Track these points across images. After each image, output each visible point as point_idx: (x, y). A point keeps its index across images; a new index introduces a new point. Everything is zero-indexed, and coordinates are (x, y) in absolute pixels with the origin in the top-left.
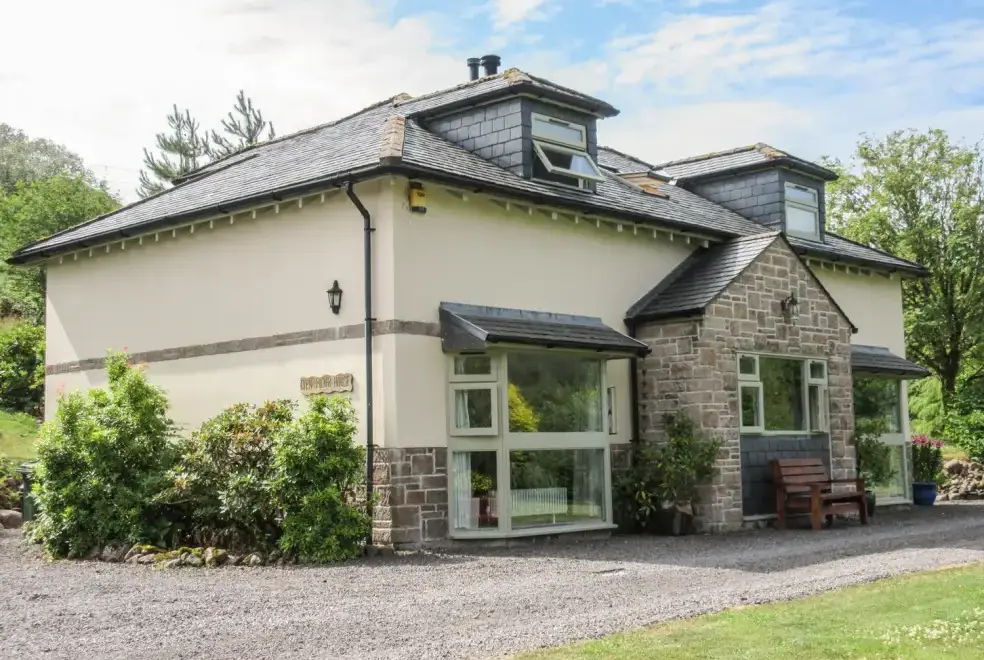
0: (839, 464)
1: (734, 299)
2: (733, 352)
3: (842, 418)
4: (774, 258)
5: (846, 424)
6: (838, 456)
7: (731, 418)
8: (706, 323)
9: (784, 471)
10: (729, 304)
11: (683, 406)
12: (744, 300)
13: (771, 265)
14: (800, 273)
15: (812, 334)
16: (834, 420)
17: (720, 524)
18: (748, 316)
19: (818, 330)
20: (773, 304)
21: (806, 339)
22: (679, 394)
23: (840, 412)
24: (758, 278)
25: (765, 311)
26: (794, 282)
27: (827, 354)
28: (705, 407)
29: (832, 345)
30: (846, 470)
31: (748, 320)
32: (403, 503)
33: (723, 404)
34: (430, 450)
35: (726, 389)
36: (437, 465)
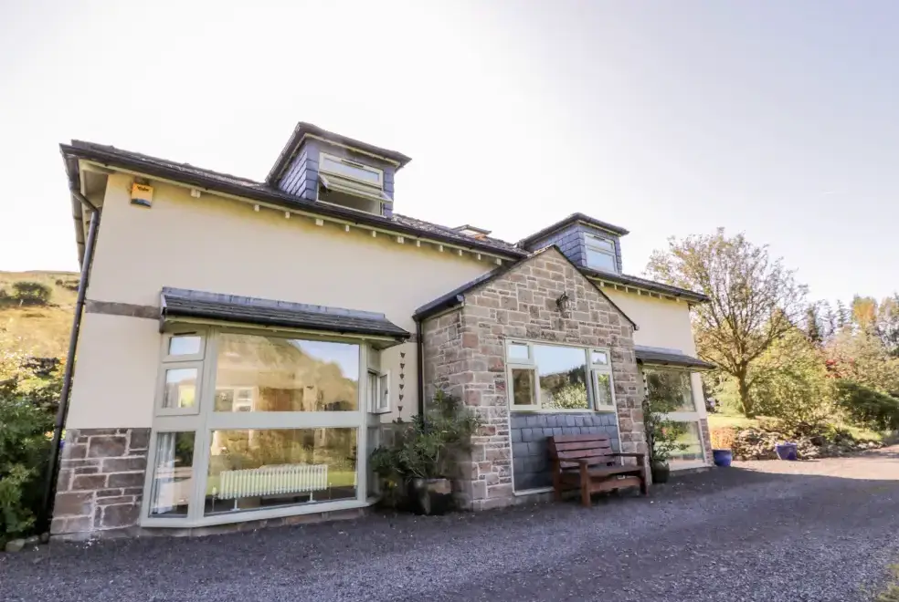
0: (627, 438)
1: (501, 293)
2: (500, 338)
3: (628, 399)
4: (548, 264)
5: (632, 403)
6: (626, 431)
7: (498, 397)
8: (466, 310)
9: (559, 447)
10: (497, 297)
11: (454, 386)
12: (515, 295)
13: (545, 269)
14: (577, 280)
15: (592, 328)
16: (620, 400)
17: (483, 501)
18: (518, 307)
19: (598, 326)
20: (547, 301)
21: (586, 332)
22: (450, 376)
23: (626, 393)
24: (529, 278)
25: (539, 306)
26: (571, 285)
27: (609, 345)
28: (466, 387)
29: (614, 338)
30: (636, 443)
31: (517, 312)
32: (66, 489)
33: (487, 384)
34: (124, 431)
35: (491, 370)
36: (131, 446)
